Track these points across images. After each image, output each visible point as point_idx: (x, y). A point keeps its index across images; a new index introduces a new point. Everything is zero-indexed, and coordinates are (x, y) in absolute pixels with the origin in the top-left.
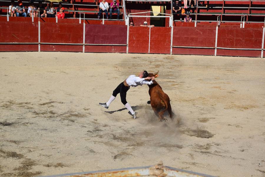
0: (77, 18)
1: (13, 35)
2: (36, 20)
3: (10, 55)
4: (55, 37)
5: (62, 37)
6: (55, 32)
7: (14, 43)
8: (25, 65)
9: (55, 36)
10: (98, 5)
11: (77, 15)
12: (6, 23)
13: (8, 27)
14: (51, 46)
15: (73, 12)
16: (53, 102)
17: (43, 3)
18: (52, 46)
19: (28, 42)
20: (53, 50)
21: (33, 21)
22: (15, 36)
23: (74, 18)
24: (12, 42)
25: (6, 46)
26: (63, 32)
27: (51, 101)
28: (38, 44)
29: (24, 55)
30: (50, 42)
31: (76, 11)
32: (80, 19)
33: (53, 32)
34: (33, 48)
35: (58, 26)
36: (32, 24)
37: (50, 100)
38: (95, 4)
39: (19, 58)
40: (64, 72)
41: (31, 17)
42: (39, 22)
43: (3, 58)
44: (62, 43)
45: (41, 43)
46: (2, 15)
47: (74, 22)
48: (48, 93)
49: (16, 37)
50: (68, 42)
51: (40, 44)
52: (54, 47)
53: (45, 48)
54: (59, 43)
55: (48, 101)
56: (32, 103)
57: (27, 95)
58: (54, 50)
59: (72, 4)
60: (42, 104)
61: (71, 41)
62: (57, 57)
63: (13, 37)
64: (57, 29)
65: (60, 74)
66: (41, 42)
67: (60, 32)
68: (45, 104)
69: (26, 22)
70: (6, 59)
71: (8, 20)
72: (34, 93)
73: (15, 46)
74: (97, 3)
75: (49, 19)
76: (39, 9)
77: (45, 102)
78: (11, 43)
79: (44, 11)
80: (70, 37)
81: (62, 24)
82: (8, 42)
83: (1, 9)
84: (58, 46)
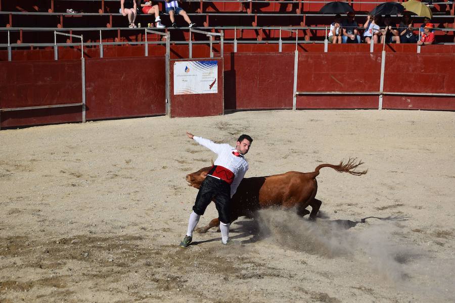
1: (333, 77)
2: (378, 49)
3: (325, 115)
4: (414, 81)
5: (426, 82)
6: (413, 71)
7: (333, 93)
8: (352, 134)
9: (412, 79)
12: (322, 55)
13: (324, 62)
14: (404, 98)
16: (401, 205)
18: (406, 100)
19: (360, 91)
20: (407, 106)
21: (372, 50)
22: (335, 79)
24: (331, 91)
25: (318, 99)
26: (429, 72)
27: (397, 203)
28: (378, 95)
29: (351, 116)
33: (410, 72)
34: (369, 102)
35: (420, 59)
36: (370, 56)
37: (396, 201)
39: (341, 121)
40: (428, 150)
41: (368, 42)
42: (384, 53)
43: (312, 120)
44: (426, 92)
45: (385, 93)
46: (316, 42)
48: (392, 188)
49: (337, 81)
50: (438, 91)
51: (383, 95)
52: (409, 101)
53: (392, 103)
54: (420, 92)
55: (391, 203)
56: (360, 206)
57: (351, 189)
58: (410, 106)
60: (380, 207)
61: (445, 89)
62: (415, 120)
63: (333, 81)
64: (419, 65)
65: (418, 152)
66: (384, 91)
67: (423, 71)
68: (386, 208)
69: (358, 53)
70: (318, 122)
71: (326, 51)
72: (365, 187)
73: (334, 99)
75: (403, 47)
77: (385, 205)
78: (328, 93)
80: (443, 81)
81: (429, 56)
82: (323, 91)
83: (316, 30)
84: (418, 98)
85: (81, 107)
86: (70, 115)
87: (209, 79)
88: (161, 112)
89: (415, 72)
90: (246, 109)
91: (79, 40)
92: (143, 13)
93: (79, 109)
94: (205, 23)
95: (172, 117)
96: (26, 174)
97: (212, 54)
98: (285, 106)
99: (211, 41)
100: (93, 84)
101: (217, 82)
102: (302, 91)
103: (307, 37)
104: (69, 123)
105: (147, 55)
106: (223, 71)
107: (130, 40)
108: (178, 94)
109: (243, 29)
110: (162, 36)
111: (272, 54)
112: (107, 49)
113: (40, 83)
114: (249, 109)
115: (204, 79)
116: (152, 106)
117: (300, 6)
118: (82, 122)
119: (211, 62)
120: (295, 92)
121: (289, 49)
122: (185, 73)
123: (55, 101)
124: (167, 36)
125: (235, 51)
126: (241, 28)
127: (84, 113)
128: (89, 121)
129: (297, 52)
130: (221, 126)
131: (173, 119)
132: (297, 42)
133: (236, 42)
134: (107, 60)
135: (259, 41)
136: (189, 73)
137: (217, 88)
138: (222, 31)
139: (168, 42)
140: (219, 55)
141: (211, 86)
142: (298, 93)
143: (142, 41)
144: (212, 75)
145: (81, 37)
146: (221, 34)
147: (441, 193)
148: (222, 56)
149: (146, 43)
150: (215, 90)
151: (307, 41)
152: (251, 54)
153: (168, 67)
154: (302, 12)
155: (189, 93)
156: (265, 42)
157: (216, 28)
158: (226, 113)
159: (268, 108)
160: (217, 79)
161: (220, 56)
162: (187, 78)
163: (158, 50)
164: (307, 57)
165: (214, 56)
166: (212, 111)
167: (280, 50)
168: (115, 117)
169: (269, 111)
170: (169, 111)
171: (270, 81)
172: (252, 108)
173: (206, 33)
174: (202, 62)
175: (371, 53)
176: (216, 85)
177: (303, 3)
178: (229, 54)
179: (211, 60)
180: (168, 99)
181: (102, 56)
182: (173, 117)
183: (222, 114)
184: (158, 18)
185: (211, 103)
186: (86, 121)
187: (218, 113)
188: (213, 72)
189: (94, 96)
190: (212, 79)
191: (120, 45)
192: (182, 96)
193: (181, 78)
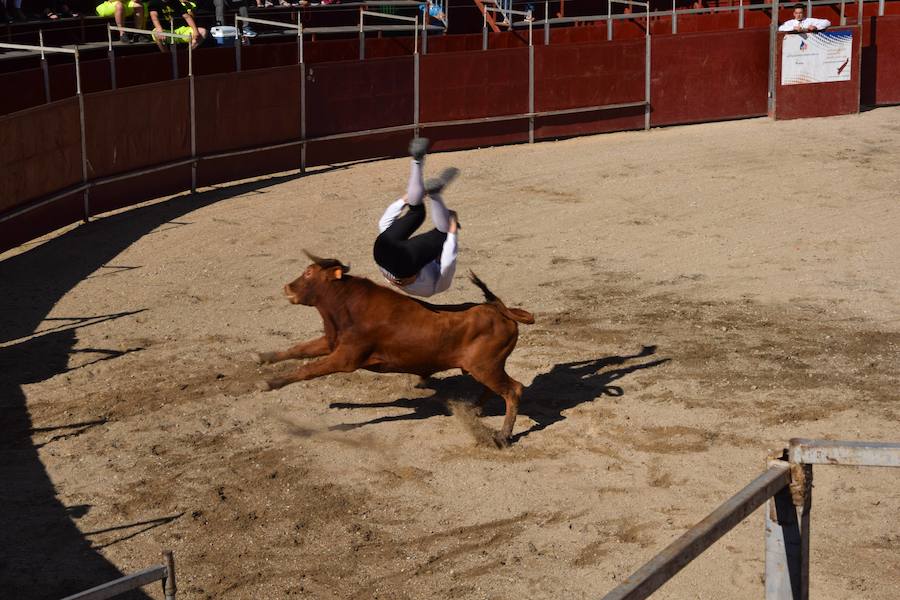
85: (644, 107)
86: (627, 120)
87: (838, 59)
88: (760, 111)
90: (895, 102)
91: (643, 9)
93: (641, 111)
95: (777, 119)
96: (571, 207)
100: (661, 74)
101: (849, 63)
104: (626, 131)
105: (741, 26)
106: (861, 46)
108: (788, 83)
112: (683, 19)
113: (588, 74)
115: (827, 61)
116: (748, 103)
118: (644, 129)
119: (842, 33)
122: (801, 52)
123: (607, 100)
125: (881, 13)
127: (648, 115)
128: (655, 127)
131: (779, 122)
134: (683, 37)
136: (805, 52)
137: (849, 73)
139: (776, 6)
140: (854, 21)
141: (840, 70)
143: (733, 5)
144: (842, 53)
145: (647, 5)
148: (860, 23)
150: (846, 76)
153: (774, 44)
155: (805, 82)
158: (862, 111)
160: (850, 60)
161: (856, 23)
162: (803, 59)
163: (758, 17)
165: (848, 24)
166: (839, 108)
168: (692, 121)
170: (773, 110)
174: (829, 33)
176: (848, 68)
178: (870, 19)
179: (842, 29)
180: (772, 92)
181: (674, 32)
182: (780, 119)
183: (856, 112)
185: (839, 95)
186: (651, 127)
187: (850, 110)
188: (844, 48)
189: (663, 92)
190: (842, 59)
191: (701, 14)
192: (794, 86)
193: (793, 60)
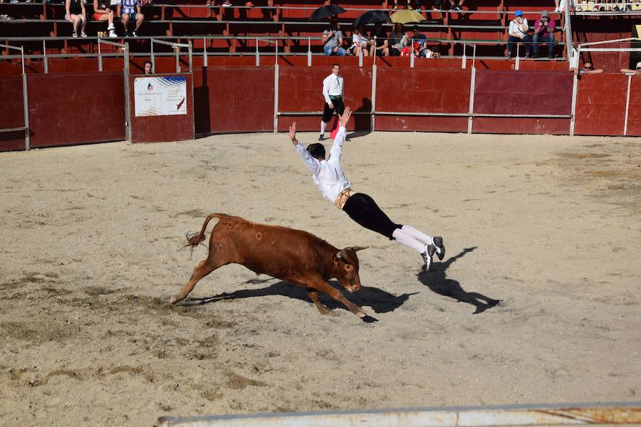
0: (458, 57)
1: (319, 95)
2: (368, 62)
3: (312, 139)
4: (408, 100)
5: (421, 100)
6: (407, 88)
9: (406, 97)
10: (506, 25)
11: (458, 50)
12: (305, 69)
13: (309, 78)
14: (398, 119)
15: (449, 43)
17: (383, 25)
18: (400, 120)
20: (402, 128)
21: (361, 64)
23: (451, 57)
24: (317, 111)
25: (303, 121)
26: (425, 89)
30: (397, 109)
31: (455, 42)
32: (464, 58)
33: (404, 88)
35: (414, 74)
36: (359, 71)
38: (498, 23)
41: (357, 55)
42: (375, 67)
44: (422, 112)
45: (377, 113)
46: (298, 54)
47: (450, 66)
50: (435, 110)
51: (375, 115)
52: (404, 121)
53: (385, 124)
54: (415, 112)
58: (405, 127)
59: (447, 26)
61: (442, 108)
62: (411, 144)
64: (413, 81)
66: (376, 111)
67: (417, 88)
69: (346, 68)
71: (310, 64)
74: (503, 21)
75: (395, 60)
76: (375, 37)
79: (386, 42)
80: (440, 99)
81: (423, 70)
82: (307, 111)
83: (299, 40)
84: (414, 118)
85: (24, 132)
86: (11, 142)
87: (177, 98)
88: (121, 136)
89: (410, 90)
90: (220, 132)
91: (19, 52)
92: (94, 20)
93: (21, 135)
94: (168, 31)
95: (134, 142)
97: (179, 69)
98: (265, 129)
99: (178, 53)
100: (38, 105)
101: (185, 101)
102: (284, 111)
103: (287, 49)
105: (101, 70)
106: (193, 88)
107: (84, 52)
108: (140, 115)
109: (212, 40)
110: (117, 47)
111: (249, 68)
112: (53, 62)
114: (223, 132)
115: (169, 99)
116: (110, 130)
117: (278, 12)
118: (25, 150)
119: (178, 78)
120: (277, 113)
121: (268, 62)
122: (148, 92)
124: (125, 48)
125: (206, 64)
126: (210, 37)
127: (27, 139)
128: (34, 148)
129: (277, 67)
130: (193, 153)
131: (135, 144)
132: (277, 54)
133: (205, 54)
134: (54, 76)
135: (232, 52)
136: (152, 91)
137: (186, 109)
138: (190, 42)
139: (126, 55)
140: (187, 69)
141: (179, 106)
142: (279, 114)
143: (93, 53)
144: (180, 93)
145: (22, 49)
146: (189, 45)
147: (447, 228)
148: (191, 71)
149: (100, 56)
150: (183, 111)
151: (287, 53)
152: (225, 69)
153: (127, 84)
154: (281, 19)
155: (153, 115)
156: (239, 54)
157: (181, 37)
158: (196, 138)
159: (246, 131)
160: (186, 98)
161: (188, 71)
162: (151, 97)
163: (114, 63)
164: (289, 72)
165: (182, 71)
166: (181, 135)
167: (258, 64)
168: (65, 143)
169: (247, 134)
170: (130, 136)
171: (248, 99)
172: (226, 131)
173: (171, 44)
174: (168, 78)
175: (361, 67)
176: (184, 105)
177: (281, 9)
178: (199, 69)
179: (179, 75)
180: (128, 122)
181: (46, 71)
183: (192, 139)
184: (111, 26)
185: (179, 125)
186: (31, 148)
187: (188, 137)
188: (181, 90)
189: (39, 119)
190: (179, 98)
191: (68, 58)
192: (145, 118)
193: (143, 97)
